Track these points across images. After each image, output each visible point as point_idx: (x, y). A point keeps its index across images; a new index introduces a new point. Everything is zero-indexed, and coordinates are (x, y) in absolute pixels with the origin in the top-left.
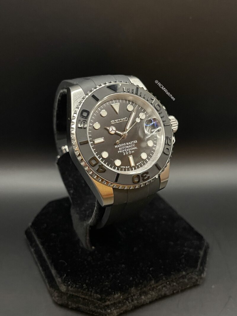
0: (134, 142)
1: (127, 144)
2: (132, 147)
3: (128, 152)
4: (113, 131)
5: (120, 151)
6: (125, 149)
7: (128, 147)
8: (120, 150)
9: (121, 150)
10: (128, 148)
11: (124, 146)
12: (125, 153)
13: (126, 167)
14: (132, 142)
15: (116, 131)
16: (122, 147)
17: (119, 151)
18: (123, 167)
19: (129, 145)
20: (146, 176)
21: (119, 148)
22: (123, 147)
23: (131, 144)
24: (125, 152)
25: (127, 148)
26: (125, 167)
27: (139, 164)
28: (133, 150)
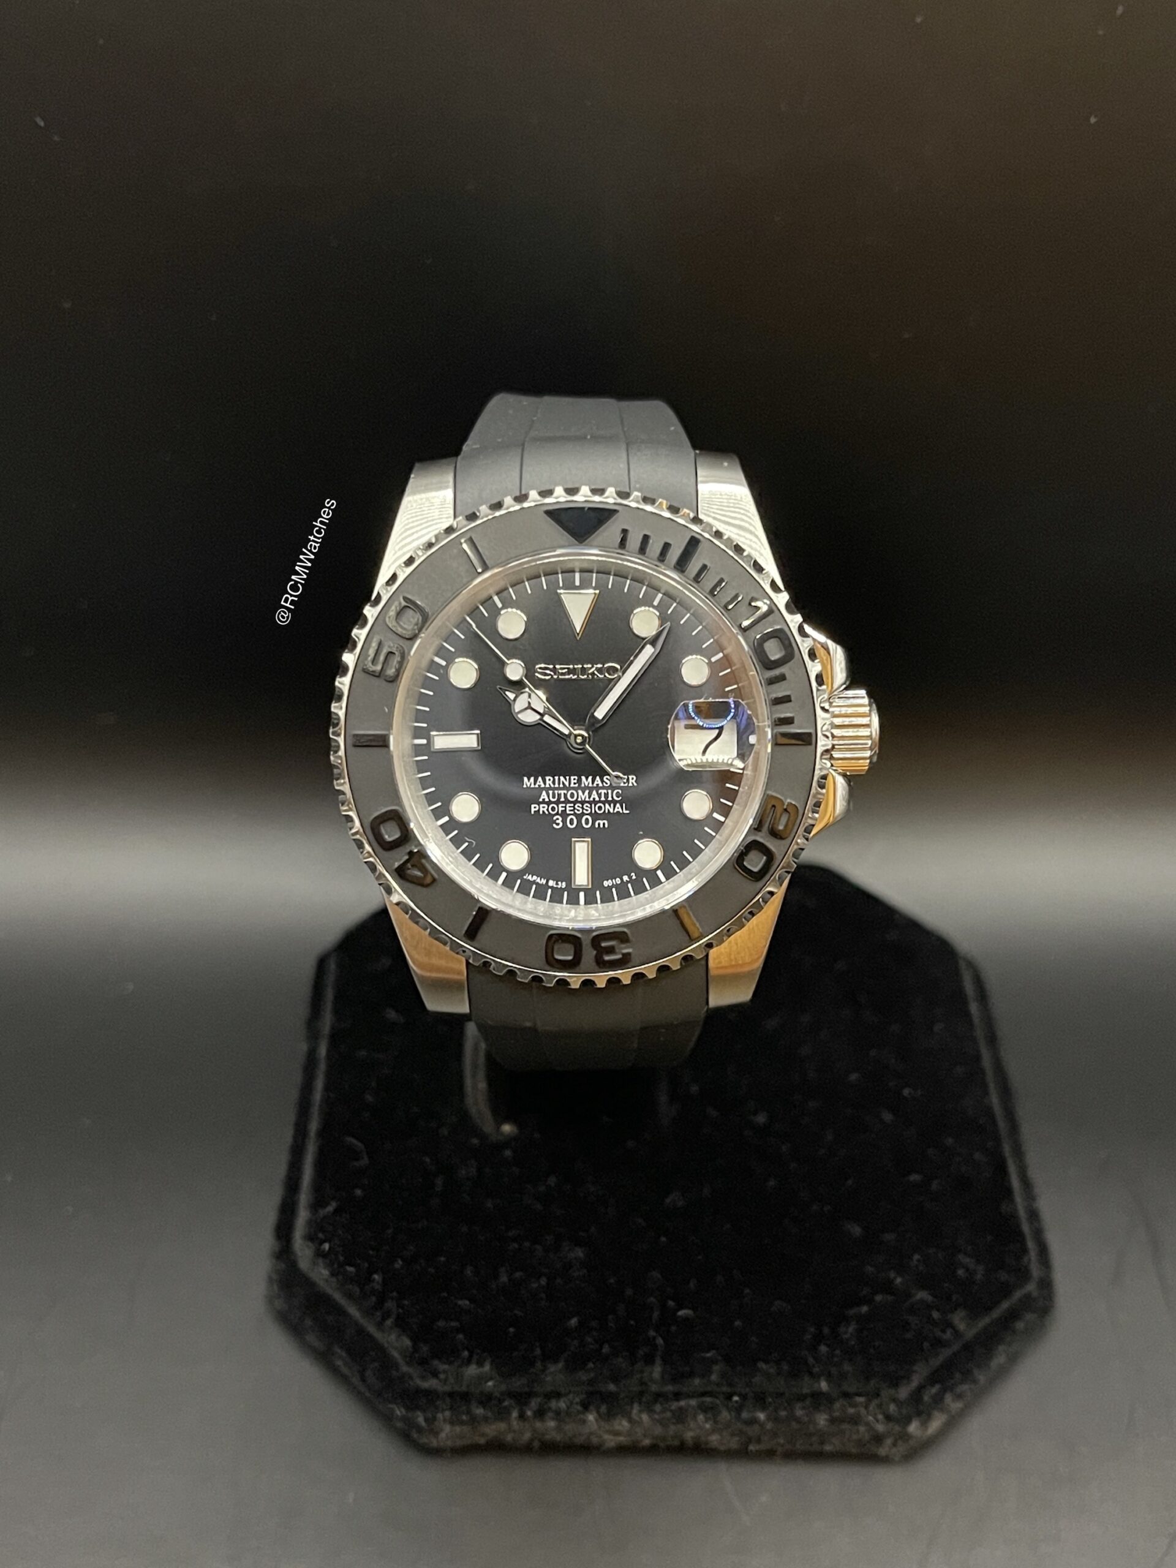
1: (586, 781)
2: (604, 803)
3: (579, 817)
4: (529, 711)
5: (543, 808)
6: (567, 801)
7: (583, 796)
8: (544, 802)
9: (548, 804)
10: (583, 802)
11: (570, 788)
12: (564, 821)
13: (551, 883)
14: (611, 781)
15: (542, 715)
16: (554, 789)
17: (539, 804)
18: (535, 877)
19: (591, 790)
20: (611, 950)
21: (540, 789)
22: (562, 792)
23: (603, 788)
24: (564, 814)
25: (576, 802)
26: (544, 881)
27: (616, 886)
28: (606, 815)
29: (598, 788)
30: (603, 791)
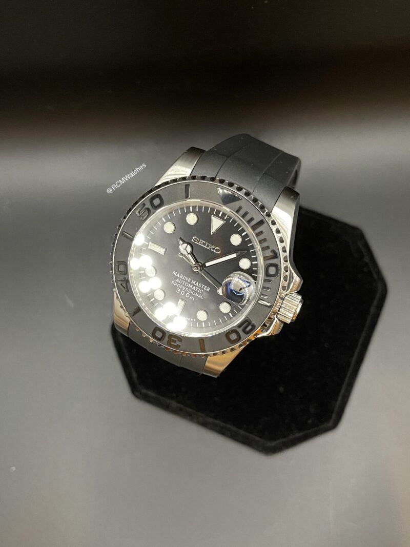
0: (204, 287)
1: (193, 282)
2: (196, 292)
3: (186, 292)
4: (185, 250)
5: (176, 284)
6: (184, 285)
7: (190, 286)
9: (178, 283)
10: (189, 288)
11: (187, 282)
12: (180, 291)
14: (202, 286)
15: (188, 254)
16: (182, 279)
17: (175, 282)
19: (194, 286)
20: (175, 341)
21: (177, 277)
22: (184, 282)
24: (181, 289)
25: (187, 287)
28: (194, 296)
29: (196, 286)
30: (197, 288)
